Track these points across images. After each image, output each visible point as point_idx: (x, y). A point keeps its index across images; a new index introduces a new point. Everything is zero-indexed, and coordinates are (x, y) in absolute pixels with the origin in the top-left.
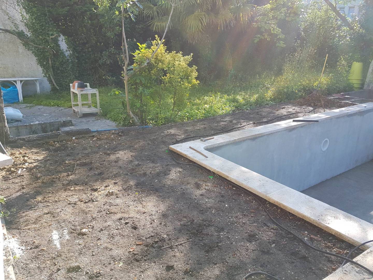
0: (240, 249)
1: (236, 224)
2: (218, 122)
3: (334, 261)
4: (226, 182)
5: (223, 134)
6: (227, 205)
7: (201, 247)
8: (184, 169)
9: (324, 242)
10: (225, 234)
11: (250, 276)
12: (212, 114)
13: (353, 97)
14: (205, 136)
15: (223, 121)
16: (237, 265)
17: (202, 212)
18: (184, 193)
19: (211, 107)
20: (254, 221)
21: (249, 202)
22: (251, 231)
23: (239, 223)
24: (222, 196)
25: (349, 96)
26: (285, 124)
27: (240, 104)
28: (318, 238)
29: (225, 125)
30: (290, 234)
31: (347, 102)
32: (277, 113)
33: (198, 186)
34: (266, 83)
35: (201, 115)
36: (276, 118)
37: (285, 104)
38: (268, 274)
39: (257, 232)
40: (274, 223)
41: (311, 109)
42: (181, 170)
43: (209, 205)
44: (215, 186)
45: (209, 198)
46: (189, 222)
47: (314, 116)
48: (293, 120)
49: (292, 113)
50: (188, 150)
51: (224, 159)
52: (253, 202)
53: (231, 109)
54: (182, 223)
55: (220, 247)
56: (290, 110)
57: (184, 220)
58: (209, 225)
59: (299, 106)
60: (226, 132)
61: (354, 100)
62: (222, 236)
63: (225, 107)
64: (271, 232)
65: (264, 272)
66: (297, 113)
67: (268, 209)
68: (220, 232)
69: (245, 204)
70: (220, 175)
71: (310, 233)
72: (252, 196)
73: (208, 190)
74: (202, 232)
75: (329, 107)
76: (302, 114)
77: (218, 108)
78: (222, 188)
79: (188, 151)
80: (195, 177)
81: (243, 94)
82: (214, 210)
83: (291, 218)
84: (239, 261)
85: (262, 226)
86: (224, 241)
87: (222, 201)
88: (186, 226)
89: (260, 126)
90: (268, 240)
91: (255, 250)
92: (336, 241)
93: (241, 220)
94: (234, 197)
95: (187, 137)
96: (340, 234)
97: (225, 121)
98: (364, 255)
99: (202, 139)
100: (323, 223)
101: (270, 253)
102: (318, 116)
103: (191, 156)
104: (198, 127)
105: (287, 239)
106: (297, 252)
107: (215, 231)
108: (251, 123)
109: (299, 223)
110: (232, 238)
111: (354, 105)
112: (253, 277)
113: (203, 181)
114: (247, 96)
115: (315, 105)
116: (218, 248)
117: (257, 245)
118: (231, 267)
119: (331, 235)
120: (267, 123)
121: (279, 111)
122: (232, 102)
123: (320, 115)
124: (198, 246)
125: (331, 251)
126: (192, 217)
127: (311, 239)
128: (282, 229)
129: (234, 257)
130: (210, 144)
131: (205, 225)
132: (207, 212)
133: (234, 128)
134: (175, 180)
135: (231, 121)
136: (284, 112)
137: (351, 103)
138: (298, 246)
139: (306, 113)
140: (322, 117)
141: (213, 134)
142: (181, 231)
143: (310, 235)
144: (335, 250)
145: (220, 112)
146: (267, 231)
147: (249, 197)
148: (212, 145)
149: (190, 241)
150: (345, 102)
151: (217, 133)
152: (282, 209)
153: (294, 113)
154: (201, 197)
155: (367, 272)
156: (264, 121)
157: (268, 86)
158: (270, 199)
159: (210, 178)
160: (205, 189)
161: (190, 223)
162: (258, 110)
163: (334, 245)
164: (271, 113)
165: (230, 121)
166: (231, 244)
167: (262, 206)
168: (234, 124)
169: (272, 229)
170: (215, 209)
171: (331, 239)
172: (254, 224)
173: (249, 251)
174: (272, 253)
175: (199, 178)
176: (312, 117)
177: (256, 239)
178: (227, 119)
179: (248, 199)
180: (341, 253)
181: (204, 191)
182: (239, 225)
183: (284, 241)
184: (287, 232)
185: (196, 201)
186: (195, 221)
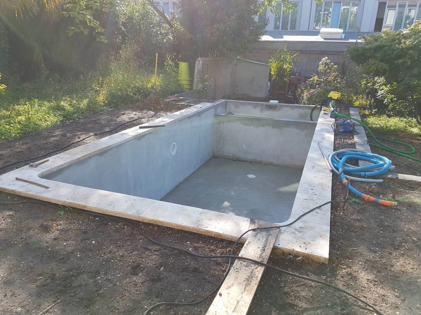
0: (128, 287)
1: (112, 261)
2: (46, 138)
3: (221, 263)
4: (84, 213)
5: (59, 153)
6: (93, 242)
7: (77, 305)
8: (16, 211)
9: (207, 247)
10: (103, 277)
11: (149, 313)
12: (32, 129)
13: (187, 98)
14: (33, 159)
15: (53, 136)
16: (131, 307)
17: (63, 260)
18: (28, 243)
19: (29, 118)
20: (132, 249)
21: (120, 229)
22: (133, 262)
23: (116, 257)
24: (83, 232)
25: (183, 98)
26: (132, 131)
27: (68, 112)
28: (200, 244)
29: (58, 141)
30: (175, 250)
31: (183, 103)
32: (119, 120)
33: (46, 229)
34: (94, 85)
35: (16, 132)
36: (119, 126)
37: (124, 110)
38: (167, 303)
39: (139, 260)
40: (154, 244)
41: (152, 113)
42: (11, 213)
43: (70, 249)
44: (71, 223)
45: (67, 241)
46: (48, 279)
47: (157, 121)
48: (139, 127)
49: (135, 119)
50: (14, 183)
51: (73, 186)
52: (124, 228)
53: (58, 119)
54: (38, 283)
55: (102, 295)
56: (132, 115)
57: (40, 279)
58: (79, 275)
59: (140, 111)
60: (62, 149)
61: (188, 101)
62: (100, 281)
63: (48, 117)
64: (155, 255)
65: (162, 302)
66: (140, 119)
67: (143, 230)
68: (96, 277)
69: (115, 233)
70: (73, 207)
71: (192, 242)
72: (121, 222)
73: (62, 230)
74: (71, 285)
75: (169, 110)
76: (145, 119)
77: (39, 120)
78: (81, 222)
79: (15, 185)
80: (37, 218)
81: (68, 99)
82: (78, 254)
83: (169, 233)
84: (131, 301)
85: (144, 252)
86: (105, 285)
87: (86, 239)
88: (46, 285)
89: (104, 137)
90: (154, 265)
91: (144, 282)
92: (217, 241)
93: (117, 254)
94: (100, 229)
95: (6, 165)
96: (219, 235)
97: (55, 136)
98: (246, 248)
99: (31, 164)
100: (202, 228)
101: (161, 279)
102: (162, 120)
103: (22, 191)
104: (17, 148)
105: (173, 256)
106: (188, 266)
107: (89, 278)
108: (92, 134)
109: (179, 235)
110: (113, 279)
111: (190, 106)
112: (152, 313)
113: (52, 220)
114: (75, 102)
115: (155, 109)
116: (100, 297)
117: (144, 276)
118: (124, 312)
119: (211, 238)
120: (111, 132)
121: (120, 118)
122: (56, 111)
123: (164, 119)
124: (73, 305)
125: (216, 254)
126: (50, 272)
127: (196, 248)
128: (165, 247)
129: (123, 300)
130: (46, 170)
131: (72, 276)
132: (70, 259)
133: (71, 143)
134: (7, 229)
135: (64, 135)
136: (125, 118)
137: (186, 104)
138: (186, 260)
139: (149, 118)
140: (166, 121)
141: (43, 154)
142: (41, 295)
143: (193, 245)
144: (218, 251)
145: (44, 125)
146: (151, 256)
147: (119, 224)
148: (49, 170)
149: (59, 302)
150: (181, 103)
151: (49, 154)
152: (158, 226)
153: (137, 119)
154: (55, 242)
155: (252, 263)
156: (107, 130)
157: (96, 88)
158: (144, 219)
159: (60, 214)
160: (58, 230)
161: (51, 280)
162: (94, 118)
163: (216, 247)
164: (111, 120)
165: (62, 135)
166: (115, 285)
167: (135, 230)
168: (69, 138)
169: (155, 251)
170: (80, 251)
171: (212, 242)
172: (134, 253)
173: (138, 285)
174: (164, 278)
175: (43, 218)
176: (157, 122)
177: (142, 269)
178: (58, 132)
179: (118, 226)
180: (224, 252)
181: (57, 233)
182: (116, 260)
183: (171, 260)
184: (171, 249)
185: (50, 249)
186: (57, 275)
